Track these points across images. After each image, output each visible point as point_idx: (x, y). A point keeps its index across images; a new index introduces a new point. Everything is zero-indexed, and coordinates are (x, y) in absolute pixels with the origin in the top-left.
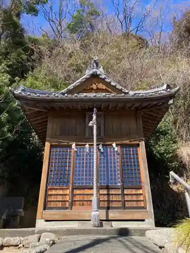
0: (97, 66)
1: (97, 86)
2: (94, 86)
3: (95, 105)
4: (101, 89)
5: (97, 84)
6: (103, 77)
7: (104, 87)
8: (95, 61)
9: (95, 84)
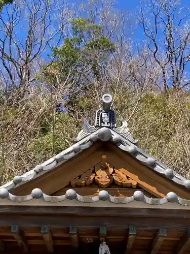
0: (112, 119)
1: (110, 176)
2: (102, 176)
3: (103, 231)
4: (122, 186)
5: (111, 170)
6: (130, 148)
7: (134, 180)
8: (107, 108)
9: (106, 169)
